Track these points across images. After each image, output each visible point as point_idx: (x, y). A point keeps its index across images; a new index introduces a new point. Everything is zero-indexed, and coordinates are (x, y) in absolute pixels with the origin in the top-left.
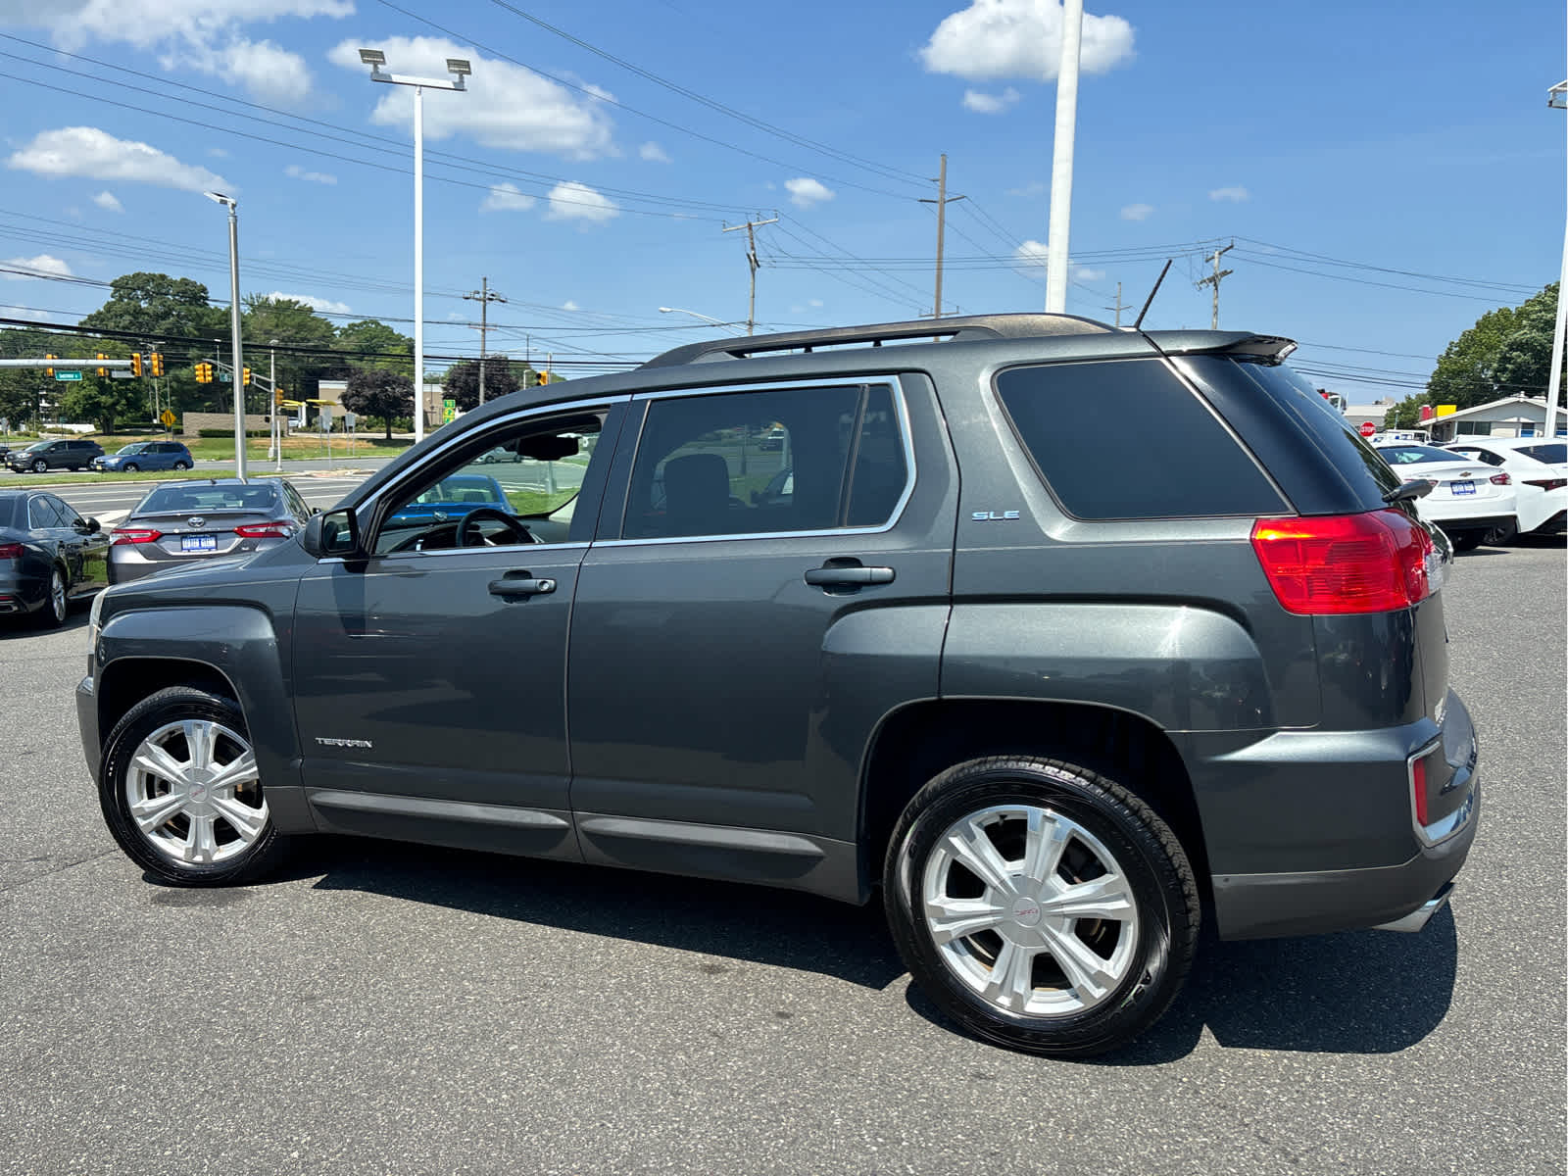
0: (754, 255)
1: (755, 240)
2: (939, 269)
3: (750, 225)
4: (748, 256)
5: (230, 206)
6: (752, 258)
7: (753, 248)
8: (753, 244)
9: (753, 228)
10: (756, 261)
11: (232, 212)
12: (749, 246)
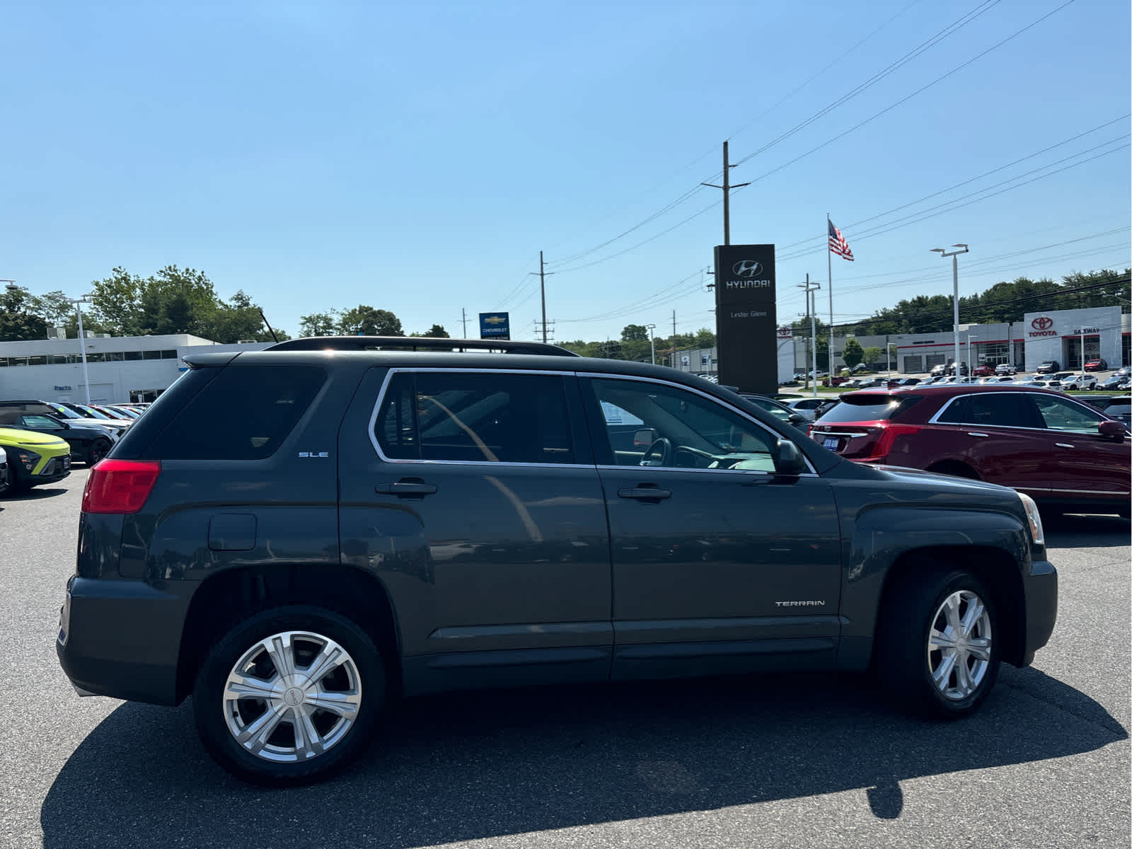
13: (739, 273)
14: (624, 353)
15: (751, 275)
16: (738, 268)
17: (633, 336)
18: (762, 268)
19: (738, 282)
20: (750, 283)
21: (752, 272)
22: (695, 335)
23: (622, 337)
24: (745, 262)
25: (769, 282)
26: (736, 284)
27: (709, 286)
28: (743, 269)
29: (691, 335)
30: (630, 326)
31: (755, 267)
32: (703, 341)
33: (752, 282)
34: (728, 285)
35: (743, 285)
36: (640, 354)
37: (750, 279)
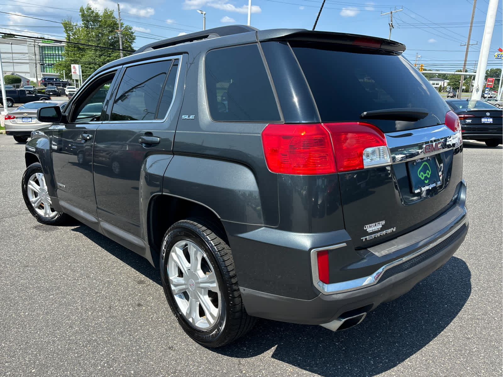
0: (392, 24)
1: (393, 18)
2: (471, 27)
3: (391, 12)
4: (389, 24)
5: (204, 14)
6: (391, 25)
7: (392, 21)
8: (392, 19)
9: (392, 13)
10: (392, 26)
11: (204, 16)
12: (390, 20)
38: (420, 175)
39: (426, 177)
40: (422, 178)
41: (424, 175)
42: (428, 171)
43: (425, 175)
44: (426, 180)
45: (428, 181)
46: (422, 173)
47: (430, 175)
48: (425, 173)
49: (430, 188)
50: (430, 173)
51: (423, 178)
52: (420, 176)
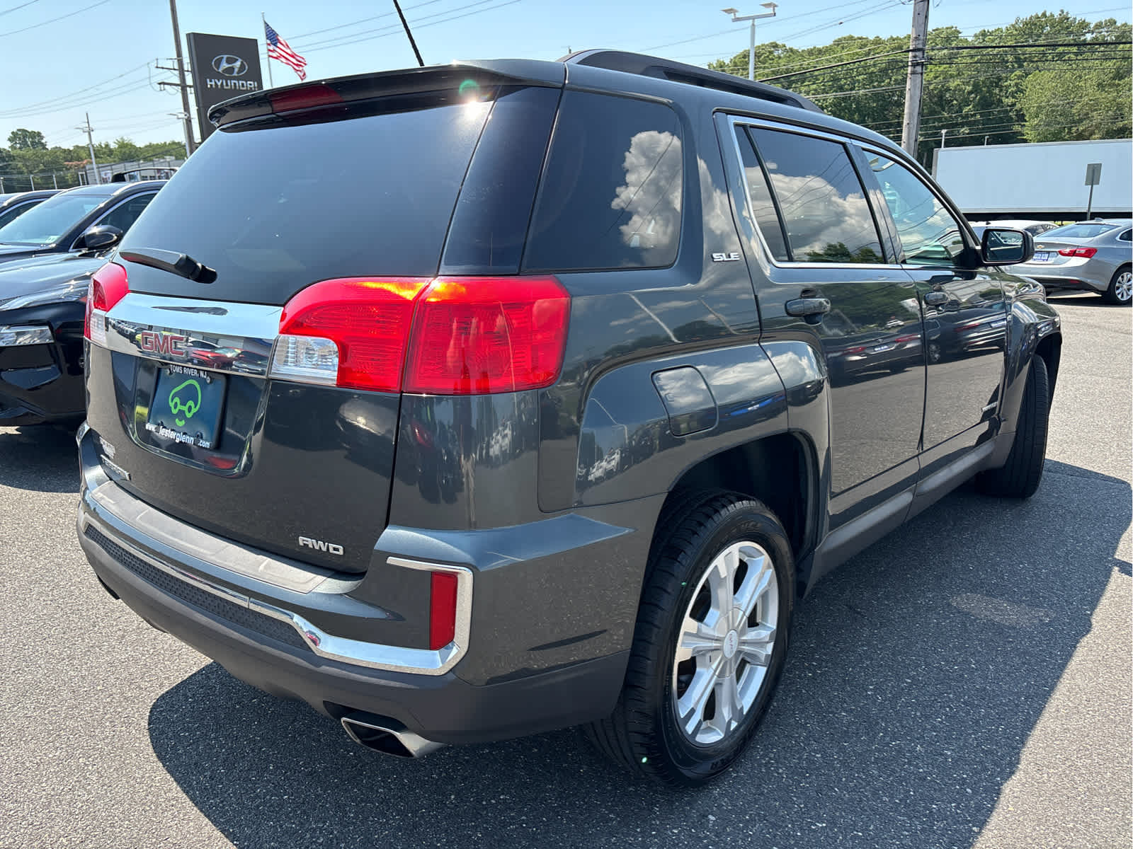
13: (220, 70)
14: (20, 164)
15: (235, 74)
16: (218, 63)
17: (24, 144)
18: (247, 67)
19: (221, 81)
20: (235, 84)
21: (236, 70)
22: (113, 146)
23: (9, 144)
24: (225, 56)
25: (256, 83)
26: (219, 84)
27: (160, 84)
28: (224, 65)
29: (107, 146)
30: (19, 130)
31: (238, 64)
32: (125, 153)
33: (236, 82)
34: (209, 83)
35: (227, 85)
36: (42, 167)
37: (234, 78)
38: (172, 401)
39: (181, 413)
40: (173, 408)
41: (180, 407)
42: (191, 403)
43: (184, 407)
44: (180, 420)
45: (183, 422)
46: (177, 400)
47: (194, 414)
48: (184, 404)
49: (177, 441)
50: (194, 410)
51: (175, 411)
52: (172, 405)
